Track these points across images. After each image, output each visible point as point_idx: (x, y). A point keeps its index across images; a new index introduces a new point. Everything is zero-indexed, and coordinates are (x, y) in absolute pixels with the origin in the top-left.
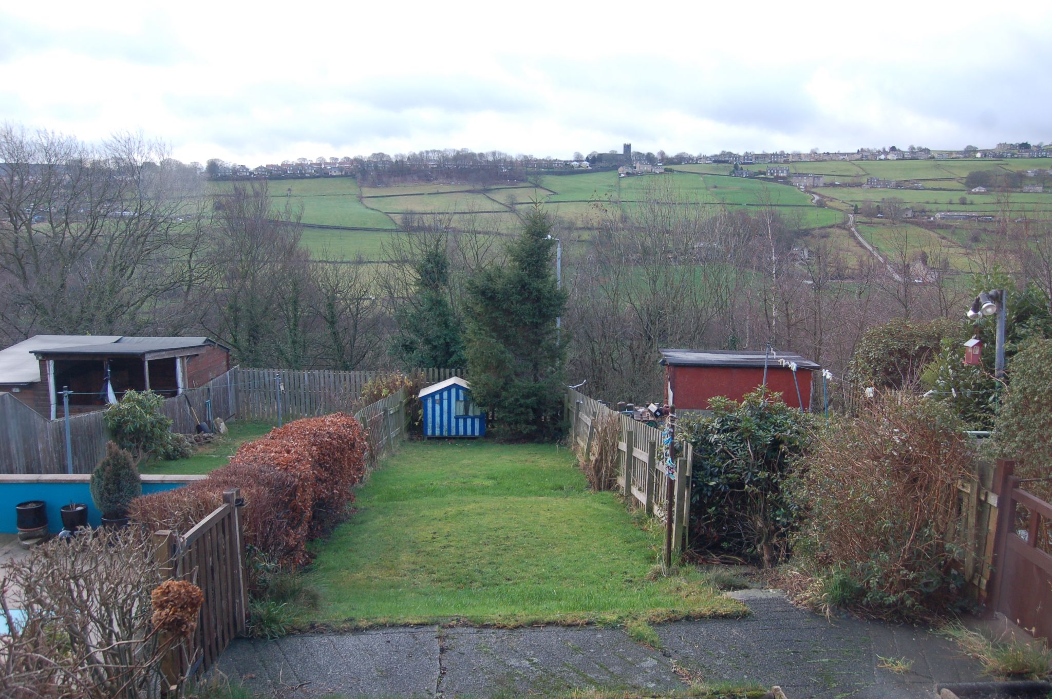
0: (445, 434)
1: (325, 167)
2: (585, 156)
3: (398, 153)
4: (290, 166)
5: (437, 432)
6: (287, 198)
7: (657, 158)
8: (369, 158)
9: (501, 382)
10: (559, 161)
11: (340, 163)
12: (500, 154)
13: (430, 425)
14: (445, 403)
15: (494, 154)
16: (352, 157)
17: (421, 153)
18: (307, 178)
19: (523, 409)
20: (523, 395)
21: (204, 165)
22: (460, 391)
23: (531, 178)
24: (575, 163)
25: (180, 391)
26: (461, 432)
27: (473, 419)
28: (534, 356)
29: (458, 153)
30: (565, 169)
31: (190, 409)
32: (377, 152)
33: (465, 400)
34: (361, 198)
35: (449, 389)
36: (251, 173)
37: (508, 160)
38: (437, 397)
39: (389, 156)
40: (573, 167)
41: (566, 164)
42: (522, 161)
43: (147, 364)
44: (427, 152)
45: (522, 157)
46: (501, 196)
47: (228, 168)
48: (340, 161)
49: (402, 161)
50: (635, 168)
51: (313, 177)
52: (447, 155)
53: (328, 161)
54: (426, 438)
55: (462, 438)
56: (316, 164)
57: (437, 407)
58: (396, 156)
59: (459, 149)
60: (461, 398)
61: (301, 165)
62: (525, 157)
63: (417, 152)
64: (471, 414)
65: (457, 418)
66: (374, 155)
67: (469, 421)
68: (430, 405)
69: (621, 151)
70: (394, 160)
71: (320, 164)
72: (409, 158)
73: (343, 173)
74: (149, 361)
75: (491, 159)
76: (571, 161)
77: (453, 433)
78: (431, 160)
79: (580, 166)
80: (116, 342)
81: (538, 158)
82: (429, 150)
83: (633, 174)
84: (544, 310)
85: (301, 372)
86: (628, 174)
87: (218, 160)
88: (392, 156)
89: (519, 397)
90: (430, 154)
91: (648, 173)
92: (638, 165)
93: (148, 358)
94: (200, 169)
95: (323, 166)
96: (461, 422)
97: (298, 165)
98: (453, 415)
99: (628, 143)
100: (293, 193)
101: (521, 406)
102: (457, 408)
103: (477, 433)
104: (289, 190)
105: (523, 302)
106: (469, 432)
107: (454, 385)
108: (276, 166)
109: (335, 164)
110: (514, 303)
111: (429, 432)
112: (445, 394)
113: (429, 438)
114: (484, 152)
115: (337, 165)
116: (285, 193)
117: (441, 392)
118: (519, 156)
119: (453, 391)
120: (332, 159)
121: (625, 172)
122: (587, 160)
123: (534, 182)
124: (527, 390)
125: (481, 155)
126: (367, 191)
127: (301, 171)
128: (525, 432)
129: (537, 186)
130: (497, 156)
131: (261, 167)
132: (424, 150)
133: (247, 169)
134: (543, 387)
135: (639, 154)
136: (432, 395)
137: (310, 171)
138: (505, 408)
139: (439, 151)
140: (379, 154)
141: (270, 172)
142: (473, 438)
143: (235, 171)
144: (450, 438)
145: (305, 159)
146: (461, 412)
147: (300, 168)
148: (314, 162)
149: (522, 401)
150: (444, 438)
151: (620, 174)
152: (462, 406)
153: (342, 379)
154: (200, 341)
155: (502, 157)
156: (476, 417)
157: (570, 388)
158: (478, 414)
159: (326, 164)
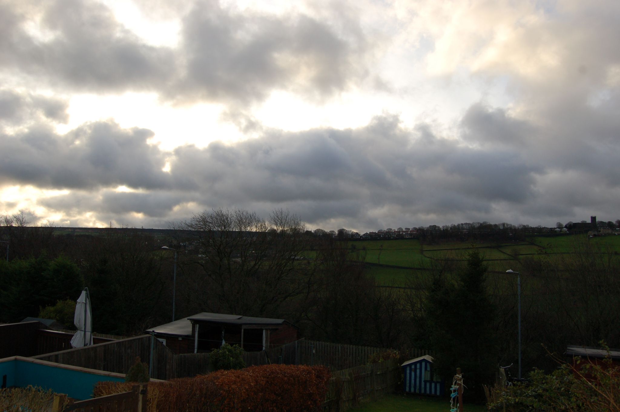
0: (417, 391)
1: (402, 234)
2: (564, 225)
3: (444, 225)
4: (382, 233)
5: (412, 390)
6: (380, 251)
7: (615, 225)
10: (547, 228)
11: (411, 231)
12: (507, 225)
13: (408, 385)
14: (418, 371)
15: (504, 224)
16: (417, 227)
17: (459, 225)
18: (392, 239)
21: (336, 232)
22: (428, 364)
23: (528, 239)
24: (558, 229)
25: (264, 348)
26: (428, 392)
27: (436, 383)
29: (481, 224)
30: (550, 233)
31: (268, 359)
32: (432, 225)
33: (431, 370)
34: (422, 251)
35: (420, 362)
36: (361, 237)
37: (513, 228)
38: (413, 367)
39: (439, 227)
40: (556, 231)
41: (551, 230)
42: (521, 229)
43: (243, 330)
44: (462, 224)
45: (522, 226)
46: (508, 251)
47: (349, 234)
48: (411, 229)
49: (447, 230)
50: (600, 231)
51: (395, 239)
52: (474, 226)
54: (405, 393)
55: (428, 396)
56: (397, 232)
57: (413, 374)
58: (443, 227)
59: (482, 222)
60: (429, 369)
61: (389, 232)
62: (524, 226)
63: (456, 225)
64: (434, 380)
65: (425, 382)
66: (430, 226)
67: (433, 385)
68: (408, 371)
69: (589, 221)
70: (442, 229)
71: (399, 232)
72: (451, 228)
73: (412, 237)
74: (244, 329)
75: (501, 227)
76: (555, 228)
77: (423, 391)
78: (464, 229)
79: (561, 231)
80: (239, 319)
81: (533, 227)
82: (463, 223)
83: (599, 236)
86: (595, 235)
87: (344, 229)
88: (441, 227)
90: (464, 226)
91: (609, 234)
92: (602, 230)
93: (244, 327)
94: (334, 234)
95: (401, 233)
96: (428, 384)
97: (387, 232)
98: (423, 380)
99: (594, 216)
100: (384, 248)
102: (426, 375)
103: (438, 393)
104: (382, 246)
106: (433, 392)
107: (424, 360)
108: (375, 233)
109: (408, 232)
111: (407, 389)
112: (418, 365)
113: (407, 394)
114: (498, 223)
115: (409, 232)
116: (379, 248)
117: (415, 363)
118: (520, 226)
119: (423, 364)
120: (406, 229)
121: (592, 234)
122: (566, 227)
123: (530, 241)
125: (496, 225)
126: (426, 248)
127: (388, 236)
129: (532, 244)
130: (506, 226)
131: (367, 234)
132: (460, 223)
133: (359, 235)
134: (478, 365)
135: (602, 223)
136: (410, 365)
137: (393, 236)
139: (469, 224)
141: (371, 236)
142: (435, 396)
143: (353, 236)
144: (421, 395)
145: (391, 229)
146: (428, 378)
147: (388, 234)
148: (396, 230)
150: (417, 394)
151: (589, 236)
152: (429, 374)
153: (360, 351)
154: (280, 321)
155: (509, 226)
156: (438, 382)
157: (501, 368)
158: (439, 380)
159: (403, 231)
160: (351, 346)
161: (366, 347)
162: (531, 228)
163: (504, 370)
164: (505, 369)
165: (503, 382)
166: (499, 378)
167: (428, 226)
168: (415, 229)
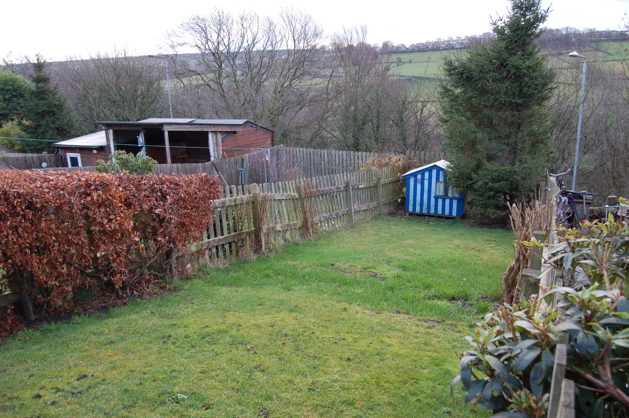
0: (425, 211)
4: (430, 43)
5: (418, 210)
6: (427, 63)
8: (480, 36)
9: (473, 164)
10: (616, 31)
11: (462, 40)
12: (571, 29)
13: (411, 202)
14: (426, 183)
15: (567, 29)
16: (470, 36)
18: (442, 50)
19: (492, 193)
20: (492, 179)
21: (380, 45)
22: (441, 172)
23: (593, 45)
25: (212, 159)
26: (440, 212)
27: (451, 200)
28: (512, 140)
30: (620, 37)
31: (218, 173)
32: (486, 32)
33: (445, 181)
35: (430, 170)
36: (407, 49)
37: (577, 33)
38: (419, 177)
41: (621, 34)
42: (587, 33)
43: (166, 134)
47: (394, 47)
48: (462, 38)
51: (444, 49)
53: (455, 39)
54: (407, 214)
55: (440, 217)
56: (447, 41)
57: (419, 186)
60: (441, 179)
61: (437, 42)
62: (590, 30)
64: (450, 195)
65: (436, 198)
66: (484, 34)
67: (447, 202)
68: (412, 184)
71: (449, 41)
73: (463, 46)
74: (170, 131)
75: (564, 32)
77: (432, 211)
84: (525, 89)
85: (322, 151)
87: (389, 42)
89: (487, 181)
94: (378, 48)
95: (451, 43)
96: (440, 202)
97: (435, 42)
98: (433, 195)
100: (431, 60)
101: (491, 189)
102: (438, 189)
103: (454, 214)
104: (429, 58)
105: (500, 81)
106: (447, 212)
107: (436, 167)
108: (423, 44)
109: (459, 41)
110: (490, 81)
111: (411, 209)
112: (427, 175)
113: (411, 214)
114: (559, 28)
116: (426, 60)
117: (422, 172)
118: (586, 29)
119: (434, 172)
120: (457, 37)
123: (595, 47)
124: (496, 174)
125: (557, 30)
127: (437, 46)
128: (493, 217)
129: (597, 50)
131: (413, 45)
133: (405, 47)
134: (515, 172)
136: (415, 175)
137: (443, 46)
138: (476, 190)
140: (487, 33)
141: (418, 47)
142: (450, 218)
143: (398, 48)
144: (429, 216)
145: (440, 39)
146: (441, 193)
147: (437, 44)
148: (446, 40)
149: (490, 184)
150: (425, 215)
152: (441, 186)
153: (352, 158)
154: (241, 122)
155: (572, 31)
156: (455, 198)
157: (551, 176)
158: (457, 195)
159: (453, 41)
160: (341, 152)
161: (360, 153)
162: (599, 32)
163: (555, 178)
164: (557, 177)
165: (554, 198)
166: (546, 190)
167: (481, 34)
168: (467, 37)
